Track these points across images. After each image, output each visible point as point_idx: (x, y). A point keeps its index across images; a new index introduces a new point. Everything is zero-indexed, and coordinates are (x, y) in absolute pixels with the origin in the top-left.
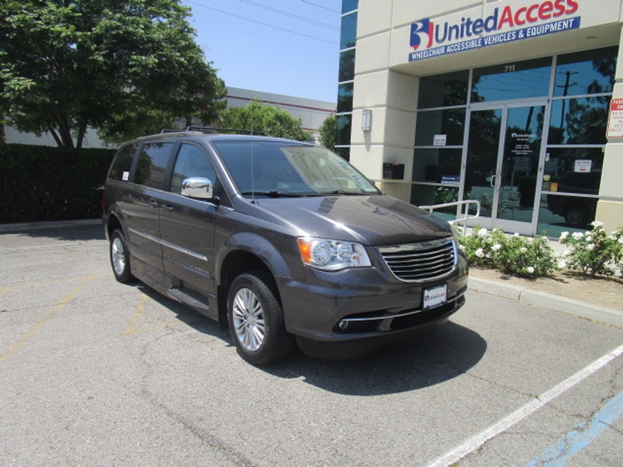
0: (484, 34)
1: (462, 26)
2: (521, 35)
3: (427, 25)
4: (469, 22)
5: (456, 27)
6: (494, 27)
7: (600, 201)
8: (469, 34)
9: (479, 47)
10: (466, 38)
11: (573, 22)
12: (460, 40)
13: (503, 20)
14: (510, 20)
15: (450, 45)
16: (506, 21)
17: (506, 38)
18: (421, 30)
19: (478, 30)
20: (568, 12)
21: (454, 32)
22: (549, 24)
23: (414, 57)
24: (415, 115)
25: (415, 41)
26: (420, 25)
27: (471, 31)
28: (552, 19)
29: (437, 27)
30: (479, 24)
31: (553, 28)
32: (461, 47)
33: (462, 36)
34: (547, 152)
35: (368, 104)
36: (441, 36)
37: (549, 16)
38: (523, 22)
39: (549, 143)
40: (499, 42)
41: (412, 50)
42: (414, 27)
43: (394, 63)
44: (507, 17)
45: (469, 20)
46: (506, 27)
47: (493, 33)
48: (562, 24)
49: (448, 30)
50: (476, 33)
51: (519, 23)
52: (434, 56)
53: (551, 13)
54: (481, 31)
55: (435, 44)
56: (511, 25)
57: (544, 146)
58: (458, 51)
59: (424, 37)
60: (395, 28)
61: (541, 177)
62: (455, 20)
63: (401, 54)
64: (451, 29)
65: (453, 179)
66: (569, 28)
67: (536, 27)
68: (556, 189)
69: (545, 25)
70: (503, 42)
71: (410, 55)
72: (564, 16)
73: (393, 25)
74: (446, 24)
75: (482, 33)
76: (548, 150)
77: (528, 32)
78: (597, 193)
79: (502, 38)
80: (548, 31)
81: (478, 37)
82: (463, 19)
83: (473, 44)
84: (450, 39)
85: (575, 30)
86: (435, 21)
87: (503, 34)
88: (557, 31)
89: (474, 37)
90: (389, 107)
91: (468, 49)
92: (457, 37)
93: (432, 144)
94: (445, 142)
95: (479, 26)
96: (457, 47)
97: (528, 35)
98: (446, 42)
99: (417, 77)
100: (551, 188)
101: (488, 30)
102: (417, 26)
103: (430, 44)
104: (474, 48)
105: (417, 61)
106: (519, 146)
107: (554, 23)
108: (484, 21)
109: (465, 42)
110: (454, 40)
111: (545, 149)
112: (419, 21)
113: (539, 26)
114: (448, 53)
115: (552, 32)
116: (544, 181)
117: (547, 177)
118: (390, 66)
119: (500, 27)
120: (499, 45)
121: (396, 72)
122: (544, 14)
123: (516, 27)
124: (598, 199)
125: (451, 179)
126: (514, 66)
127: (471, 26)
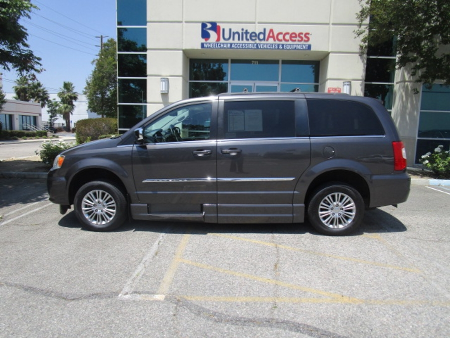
0: (257, 41)
1: (242, 33)
2: (281, 47)
3: (215, 27)
4: (247, 32)
5: (238, 33)
6: (264, 39)
8: (247, 39)
9: (255, 49)
10: (245, 41)
11: (308, 46)
12: (241, 42)
13: (269, 37)
14: (273, 37)
15: (234, 44)
16: (271, 37)
17: (272, 47)
18: (211, 29)
19: (253, 38)
20: (305, 41)
21: (236, 36)
22: (296, 44)
23: (205, 45)
25: (205, 35)
26: (209, 26)
27: (248, 37)
29: (224, 29)
31: (299, 47)
32: (242, 46)
33: (242, 39)
35: (165, 74)
36: (226, 37)
37: (295, 41)
38: (281, 41)
40: (268, 48)
41: (203, 41)
42: (204, 25)
43: (187, 47)
44: (271, 35)
45: (246, 31)
46: (271, 41)
47: (263, 42)
48: (302, 46)
49: (232, 34)
50: (252, 40)
51: (279, 40)
52: (223, 48)
53: (297, 39)
54: (256, 40)
55: (222, 41)
56: (275, 40)
58: (240, 48)
59: (213, 34)
60: (186, 22)
62: (236, 28)
63: (194, 42)
64: (234, 34)
66: (306, 49)
67: (289, 44)
69: (293, 44)
70: (270, 49)
71: (202, 45)
72: (303, 42)
73: (185, 20)
74: (230, 30)
77: (285, 46)
79: (270, 46)
80: (295, 48)
81: (253, 42)
82: (242, 30)
83: (250, 46)
84: (234, 39)
85: (308, 51)
86: (222, 26)
87: (270, 44)
88: (300, 49)
89: (250, 42)
90: (183, 77)
91: (248, 48)
92: (239, 39)
95: (254, 36)
96: (239, 46)
97: (285, 48)
98: (231, 41)
101: (260, 40)
102: (206, 26)
103: (218, 39)
104: (252, 48)
105: (208, 49)
107: (298, 45)
108: (257, 34)
109: (245, 44)
110: (236, 41)
112: (208, 22)
114: (233, 48)
115: (298, 49)
118: (184, 48)
119: (268, 40)
120: (268, 50)
121: (184, 54)
122: (293, 39)
123: (277, 42)
127: (248, 35)
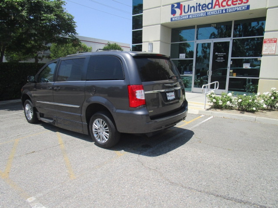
0: (207, 10)
1: (197, 6)
2: (224, 12)
3: (179, 6)
4: (200, 5)
5: (193, 7)
6: (212, 8)
7: (260, 80)
8: (200, 10)
9: (205, 16)
10: (198, 12)
11: (247, 7)
12: (195, 12)
13: (215, 5)
14: (219, 5)
15: (191, 15)
16: (217, 5)
17: (217, 12)
18: (176, 7)
19: (204, 8)
20: (244, 3)
21: (193, 9)
22: (237, 7)
23: (173, 19)
24: (170, 45)
25: (173, 12)
26: (176, 5)
27: (201, 8)
28: (238, 5)
29: (184, 6)
30: (204, 6)
31: (238, 9)
32: (196, 16)
33: (196, 11)
35: (151, 40)
36: (186, 10)
37: (236, 4)
38: (225, 6)
39: (232, 56)
40: (214, 14)
41: (172, 16)
42: (173, 6)
43: (163, 22)
44: (217, 3)
45: (199, 4)
46: (217, 8)
47: (211, 10)
48: (242, 8)
49: (190, 8)
50: (203, 10)
51: (223, 6)
52: (183, 19)
53: (237, 3)
54: (206, 9)
55: (183, 14)
56: (219, 7)
58: (195, 17)
59: (178, 11)
60: (163, 6)
61: (229, 71)
62: (192, 3)
63: (167, 18)
64: (191, 8)
66: (245, 9)
67: (231, 8)
68: (235, 76)
69: (235, 8)
70: (216, 14)
71: (172, 19)
72: (243, 4)
73: (162, 4)
74: (189, 6)
75: (206, 10)
76: (232, 60)
77: (227, 10)
78: (259, 77)
79: (215, 12)
80: (236, 10)
81: (204, 11)
82: (197, 4)
83: (202, 15)
84: (191, 12)
85: (247, 10)
86: (183, 4)
87: (216, 11)
88: (240, 10)
89: (202, 11)
90: (161, 41)
91: (200, 16)
92: (194, 11)
93: (179, 58)
94: (185, 57)
95: (204, 7)
96: (194, 16)
97: (227, 12)
98: (189, 13)
99: (170, 28)
100: (233, 75)
101: (209, 9)
102: (174, 6)
103: (181, 14)
104: (203, 16)
105: (175, 21)
106: (219, 58)
107: (238, 7)
108: (207, 5)
109: (198, 14)
110: (192, 12)
111: (230, 59)
112: (175, 3)
113: (232, 8)
114: (190, 18)
115: (238, 11)
116: (230, 73)
117: (232, 71)
118: (161, 23)
119: (214, 8)
120: (214, 15)
121: (164, 26)
122: (234, 3)
123: (222, 8)
124: (259, 79)
125: (188, 73)
126: (215, 25)
127: (201, 7)
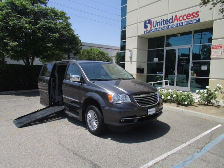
0: (169, 24)
1: (162, 22)
2: (181, 25)
3: (150, 22)
4: (164, 20)
5: (159, 22)
6: (172, 22)
7: (210, 79)
8: (164, 24)
9: (168, 29)
10: (163, 26)
11: (198, 20)
12: (161, 26)
13: (175, 20)
14: (177, 20)
15: (158, 28)
16: (176, 20)
17: (176, 26)
19: (167, 23)
20: (196, 17)
21: (159, 24)
22: (190, 21)
23: (146, 32)
24: (147, 52)
25: (146, 27)
26: (147, 22)
27: (164, 23)
28: (191, 19)
29: (153, 22)
30: (167, 21)
31: (191, 22)
32: (161, 29)
33: (161, 25)
34: (192, 63)
35: (131, 48)
36: (154, 25)
37: (190, 18)
39: (193, 60)
40: (174, 27)
41: (145, 30)
42: (145, 22)
43: (139, 34)
44: (176, 19)
45: (163, 20)
46: (176, 22)
47: (172, 24)
48: (194, 21)
50: (166, 24)
51: (180, 21)
52: (153, 32)
53: (190, 17)
54: (168, 23)
55: (153, 28)
56: (178, 21)
57: (191, 61)
58: (160, 30)
59: (149, 26)
60: (139, 23)
61: (190, 72)
62: (159, 20)
63: (141, 31)
64: (158, 23)
65: (161, 73)
66: (196, 22)
67: (186, 22)
68: (196, 76)
69: (189, 21)
70: (175, 27)
71: (145, 32)
72: (195, 18)
73: (139, 21)
74: (156, 21)
75: (168, 24)
76: (192, 62)
77: (183, 23)
78: (209, 77)
79: (175, 25)
82: (162, 20)
83: (165, 28)
84: (157, 26)
85: (198, 23)
86: (152, 20)
87: (175, 24)
88: (193, 23)
89: (165, 25)
90: (138, 49)
92: (160, 25)
93: (153, 61)
94: (157, 60)
95: (167, 22)
97: (183, 25)
98: (156, 27)
99: (147, 38)
100: (194, 75)
101: (170, 23)
102: (146, 22)
103: (151, 28)
104: (166, 29)
105: (147, 34)
106: (182, 61)
107: (191, 21)
108: (169, 20)
110: (159, 26)
111: (191, 62)
112: (147, 20)
113: (187, 22)
114: (157, 30)
115: (191, 23)
116: (191, 73)
118: (138, 35)
119: (174, 22)
121: (140, 37)
122: (188, 18)
123: (179, 22)
126: (179, 35)
127: (164, 22)
